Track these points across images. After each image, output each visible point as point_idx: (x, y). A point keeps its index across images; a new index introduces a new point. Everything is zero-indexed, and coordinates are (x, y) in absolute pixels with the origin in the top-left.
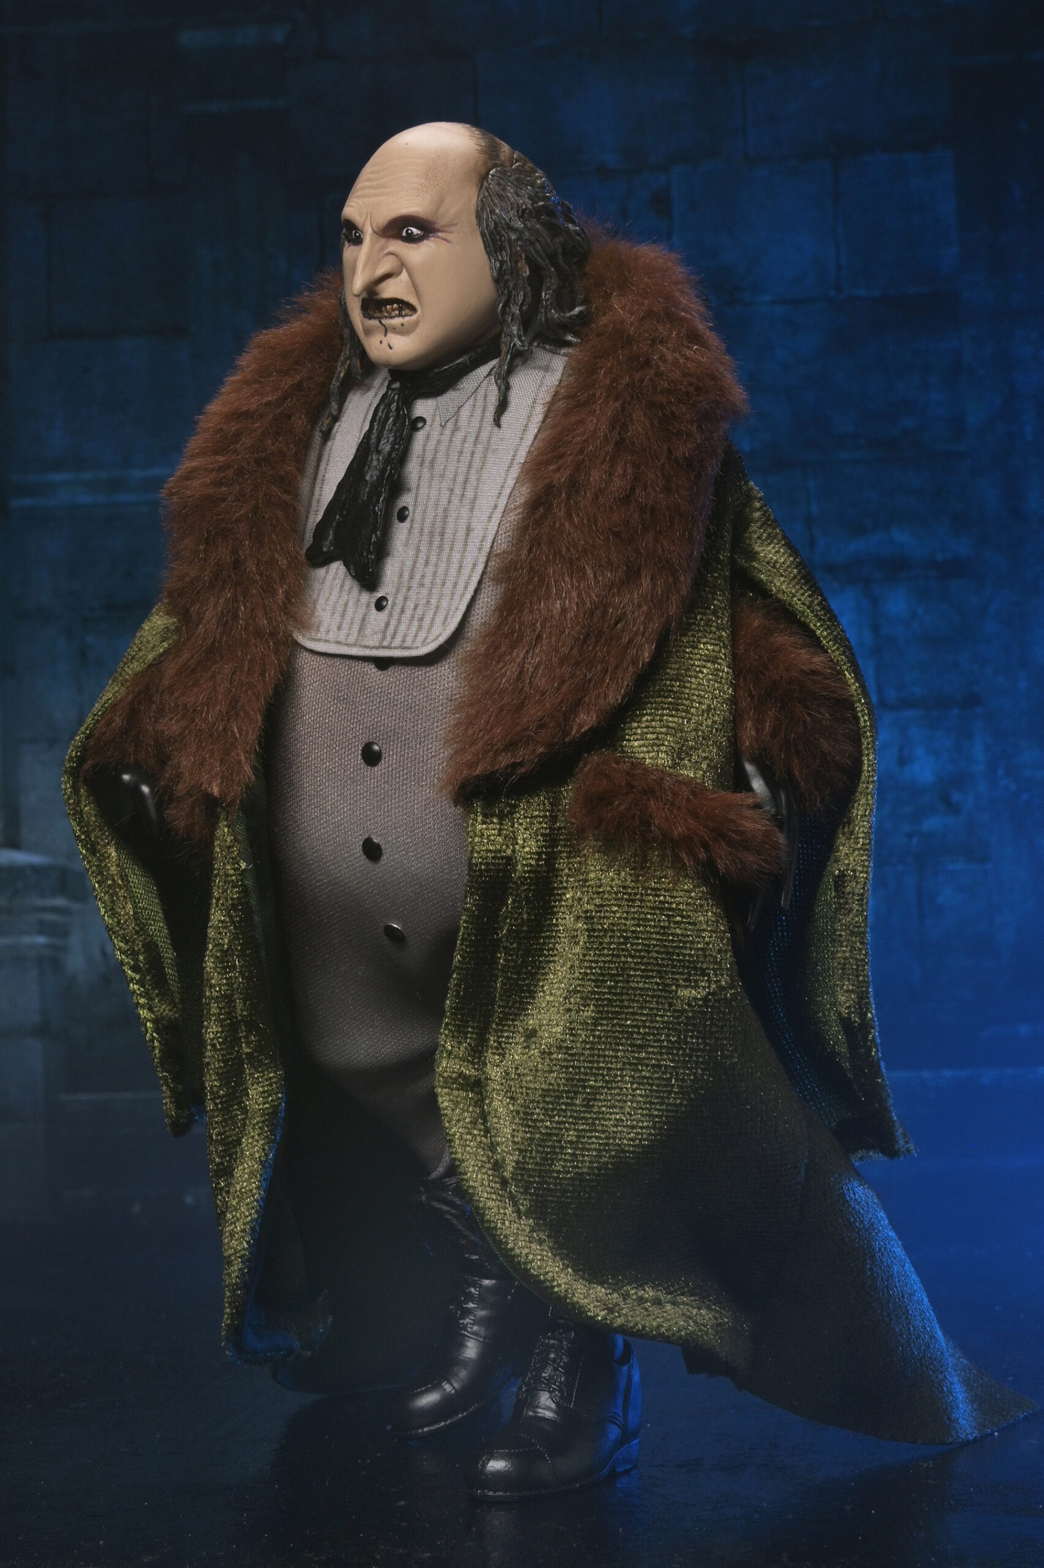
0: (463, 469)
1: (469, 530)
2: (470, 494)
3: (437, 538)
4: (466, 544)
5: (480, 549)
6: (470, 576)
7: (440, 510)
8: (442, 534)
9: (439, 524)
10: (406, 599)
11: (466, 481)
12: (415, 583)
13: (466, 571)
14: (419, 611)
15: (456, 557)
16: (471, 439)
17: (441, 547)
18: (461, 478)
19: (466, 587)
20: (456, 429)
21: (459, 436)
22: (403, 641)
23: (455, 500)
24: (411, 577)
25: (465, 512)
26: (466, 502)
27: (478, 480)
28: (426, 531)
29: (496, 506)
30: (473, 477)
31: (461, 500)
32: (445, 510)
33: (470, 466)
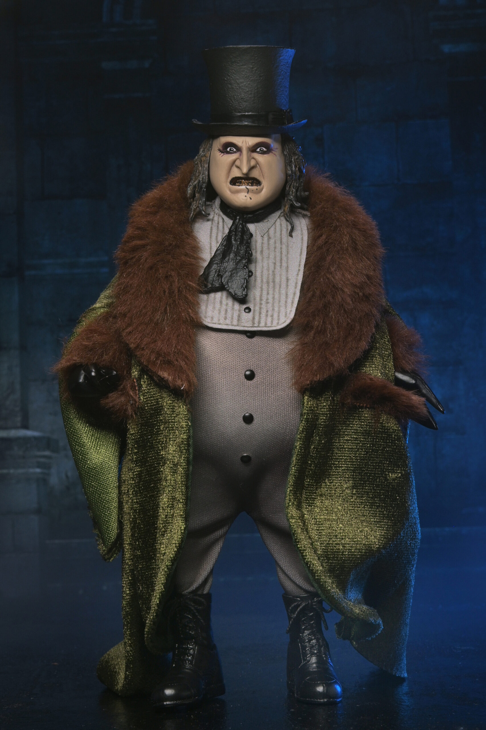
0: (278, 254)
1: (288, 280)
2: (284, 264)
3: (271, 284)
4: (287, 286)
5: (296, 287)
6: (293, 298)
7: (271, 272)
8: (274, 282)
9: (271, 277)
10: (260, 308)
11: (281, 260)
12: (263, 302)
13: (291, 296)
14: (270, 313)
15: (283, 292)
16: (278, 242)
17: (274, 287)
18: (278, 259)
19: (293, 303)
20: (269, 238)
21: (272, 241)
22: (266, 324)
23: (278, 267)
24: (261, 300)
25: (284, 273)
26: (284, 268)
27: (287, 259)
28: (265, 280)
29: (299, 270)
30: (284, 258)
31: (281, 268)
32: (273, 271)
33: (281, 253)
